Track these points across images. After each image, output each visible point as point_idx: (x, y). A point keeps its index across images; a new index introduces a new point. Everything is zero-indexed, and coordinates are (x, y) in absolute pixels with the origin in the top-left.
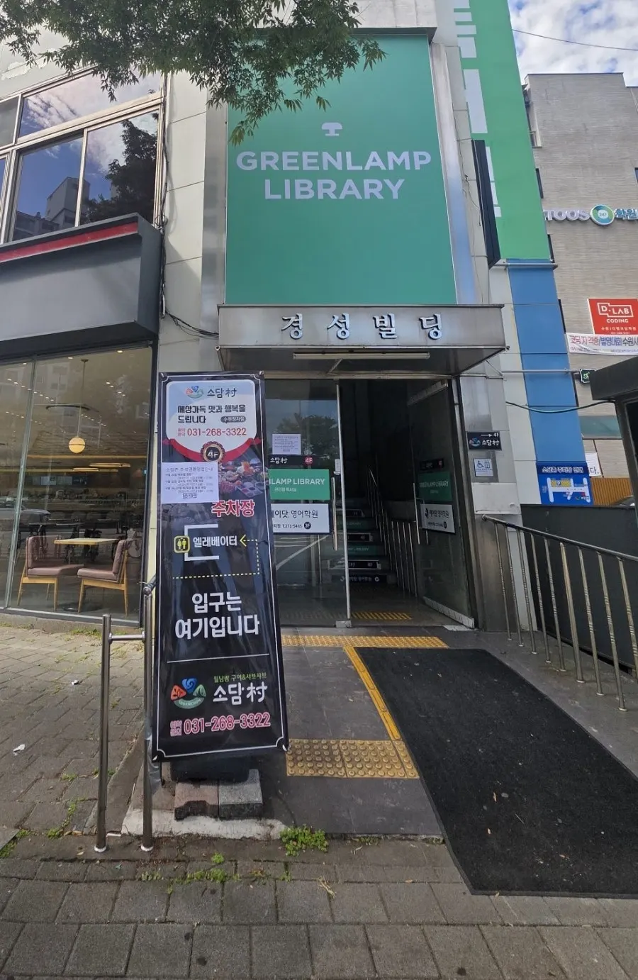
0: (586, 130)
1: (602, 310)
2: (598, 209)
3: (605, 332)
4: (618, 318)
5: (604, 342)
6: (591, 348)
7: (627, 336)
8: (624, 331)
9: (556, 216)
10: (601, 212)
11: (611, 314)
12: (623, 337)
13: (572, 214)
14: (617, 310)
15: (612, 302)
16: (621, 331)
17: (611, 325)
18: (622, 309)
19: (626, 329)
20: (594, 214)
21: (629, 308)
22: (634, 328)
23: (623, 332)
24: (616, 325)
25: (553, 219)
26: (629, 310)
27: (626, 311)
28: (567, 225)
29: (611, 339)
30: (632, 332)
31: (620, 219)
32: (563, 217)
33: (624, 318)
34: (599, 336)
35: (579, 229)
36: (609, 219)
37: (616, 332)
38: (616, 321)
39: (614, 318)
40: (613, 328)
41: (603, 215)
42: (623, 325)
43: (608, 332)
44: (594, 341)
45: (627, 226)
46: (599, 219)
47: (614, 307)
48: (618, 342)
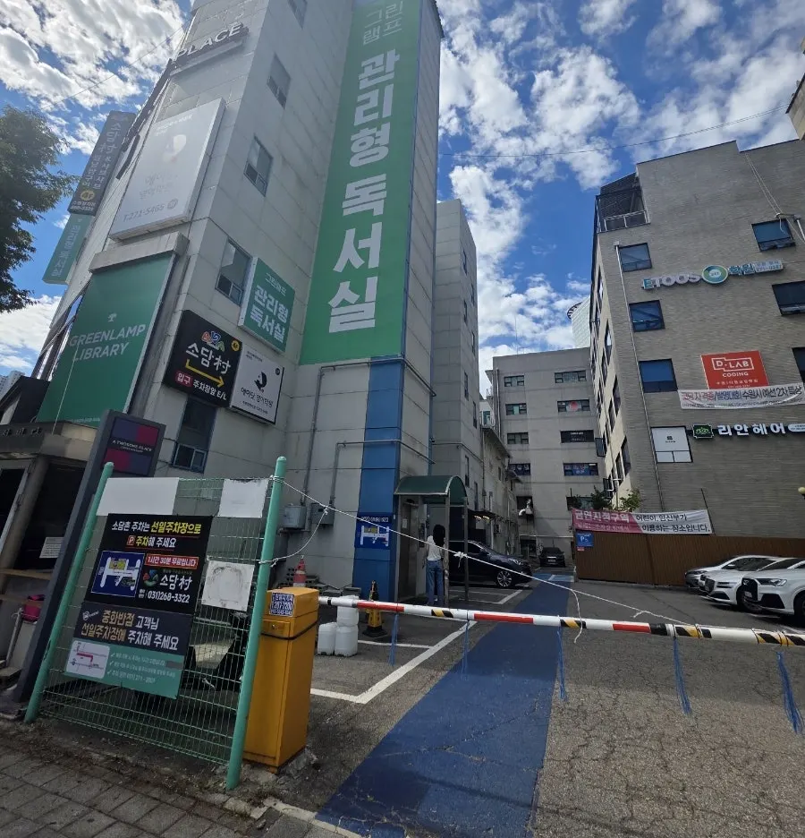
0: (697, 199)
1: (717, 364)
2: (709, 269)
3: (721, 387)
4: (736, 372)
5: (720, 396)
6: (706, 404)
7: (747, 389)
8: (744, 383)
9: (665, 283)
10: (713, 271)
11: (728, 368)
12: (741, 390)
13: (681, 278)
14: (734, 363)
15: (728, 356)
16: (739, 384)
17: (728, 379)
18: (741, 362)
19: (746, 382)
20: (705, 275)
21: (748, 361)
22: (755, 381)
23: (742, 385)
24: (733, 379)
25: (662, 285)
26: (749, 363)
27: (745, 364)
28: (678, 289)
29: (728, 393)
30: (753, 385)
31: (735, 276)
32: (672, 283)
33: (743, 371)
34: (714, 391)
35: (691, 291)
36: (722, 277)
37: (734, 386)
38: (734, 375)
39: (731, 372)
40: (730, 382)
41: (716, 274)
42: (743, 378)
43: (725, 387)
44: (710, 397)
45: (745, 281)
46: (713, 279)
47: (732, 362)
48: (736, 395)
